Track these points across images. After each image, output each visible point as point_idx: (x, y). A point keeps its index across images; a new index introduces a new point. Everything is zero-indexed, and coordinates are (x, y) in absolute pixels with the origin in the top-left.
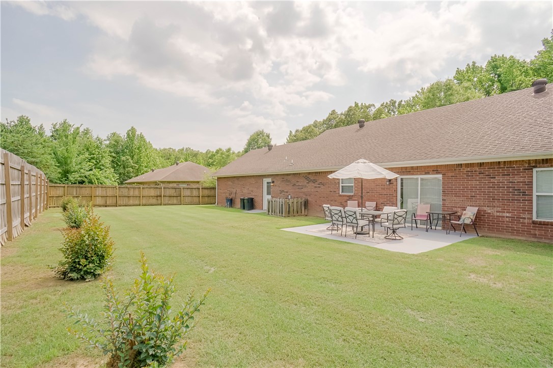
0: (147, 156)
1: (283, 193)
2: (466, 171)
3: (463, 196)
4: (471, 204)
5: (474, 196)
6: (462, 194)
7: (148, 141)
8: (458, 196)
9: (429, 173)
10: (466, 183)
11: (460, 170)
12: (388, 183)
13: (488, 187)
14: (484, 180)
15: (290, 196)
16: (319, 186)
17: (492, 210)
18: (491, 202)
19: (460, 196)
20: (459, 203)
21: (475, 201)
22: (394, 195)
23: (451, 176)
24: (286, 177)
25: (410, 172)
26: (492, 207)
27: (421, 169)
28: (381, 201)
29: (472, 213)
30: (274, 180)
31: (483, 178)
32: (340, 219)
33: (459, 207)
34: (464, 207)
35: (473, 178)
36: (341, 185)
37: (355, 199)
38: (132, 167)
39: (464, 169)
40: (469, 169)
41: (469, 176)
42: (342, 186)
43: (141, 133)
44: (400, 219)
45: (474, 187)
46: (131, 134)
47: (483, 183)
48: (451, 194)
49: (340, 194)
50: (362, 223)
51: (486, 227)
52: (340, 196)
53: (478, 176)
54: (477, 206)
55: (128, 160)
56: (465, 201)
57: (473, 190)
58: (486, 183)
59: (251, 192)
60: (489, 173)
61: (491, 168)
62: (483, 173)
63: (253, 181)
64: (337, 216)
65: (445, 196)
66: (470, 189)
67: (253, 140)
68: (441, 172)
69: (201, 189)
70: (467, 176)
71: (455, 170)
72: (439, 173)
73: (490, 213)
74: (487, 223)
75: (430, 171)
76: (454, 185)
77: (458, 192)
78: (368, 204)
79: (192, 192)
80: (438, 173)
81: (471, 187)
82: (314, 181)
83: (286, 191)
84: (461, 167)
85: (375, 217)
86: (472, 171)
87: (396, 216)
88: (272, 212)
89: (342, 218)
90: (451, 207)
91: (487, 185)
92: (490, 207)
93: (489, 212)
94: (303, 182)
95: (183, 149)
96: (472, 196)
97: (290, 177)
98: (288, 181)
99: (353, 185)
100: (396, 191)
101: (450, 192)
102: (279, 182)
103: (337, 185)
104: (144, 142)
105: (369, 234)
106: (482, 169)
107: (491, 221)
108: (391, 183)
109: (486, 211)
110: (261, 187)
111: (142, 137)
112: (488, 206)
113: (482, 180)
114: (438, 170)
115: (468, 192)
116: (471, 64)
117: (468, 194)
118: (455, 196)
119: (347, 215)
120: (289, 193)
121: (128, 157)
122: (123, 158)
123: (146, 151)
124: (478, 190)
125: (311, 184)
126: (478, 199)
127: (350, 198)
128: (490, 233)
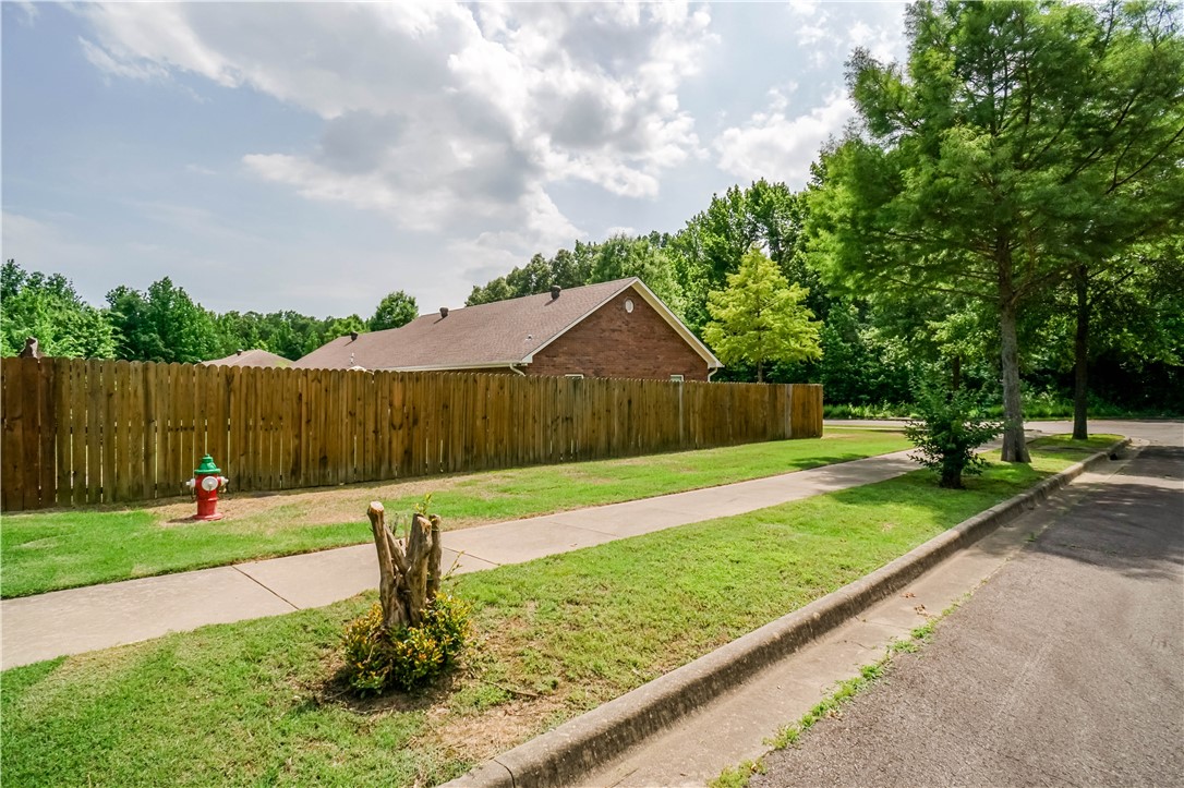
0: (194, 333)
7: (195, 304)
43: (181, 288)
67: (384, 309)
95: (280, 315)
104: (188, 305)
111: (183, 296)
116: (733, 190)
121: (155, 336)
122: (144, 338)
123: (193, 324)
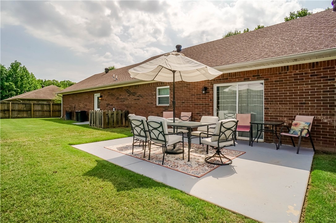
0: (29, 83)
1: (109, 106)
2: (294, 74)
3: (290, 104)
4: (301, 112)
5: (305, 103)
6: (289, 101)
7: (30, 72)
8: (284, 104)
9: (249, 79)
10: (294, 88)
11: (286, 73)
12: (204, 92)
13: (324, 92)
14: (318, 83)
15: (114, 109)
16: (138, 98)
17: (329, 120)
18: (328, 109)
19: (287, 104)
20: (285, 111)
21: (305, 109)
22: (210, 104)
23: (275, 81)
24: (111, 92)
25: (227, 79)
26: (330, 115)
27: (240, 75)
28: (197, 111)
29: (306, 123)
30: (102, 95)
31: (316, 81)
32: (143, 133)
33: (285, 116)
34: (292, 117)
35: (304, 82)
36: (158, 96)
37: (171, 109)
38: (15, 91)
39: (291, 72)
40: (297, 72)
41: (298, 79)
42: (159, 98)
43: (24, 66)
44: (228, 133)
45: (304, 92)
46: (15, 66)
47: (316, 86)
48: (275, 101)
49: (157, 105)
50: (172, 139)
51: (321, 140)
52: (157, 107)
53: (309, 79)
54: (311, 115)
55: (11, 85)
56: (292, 109)
57: (303, 95)
58: (320, 86)
59: (85, 106)
60: (325, 74)
61: (328, 68)
62: (316, 75)
63: (86, 96)
64: (138, 129)
65: (268, 104)
66: (299, 95)
68: (263, 78)
69: (51, 105)
70: (295, 80)
71: (280, 73)
72: (261, 78)
73: (326, 123)
74: (322, 135)
75: (250, 77)
76: (279, 91)
77: (283, 98)
78: (183, 114)
79: (43, 108)
80: (259, 78)
81: (300, 93)
82: (134, 94)
83: (111, 104)
84: (288, 70)
85: (190, 129)
86: (302, 74)
87: (223, 129)
88: (93, 124)
89: (145, 131)
90: (275, 116)
91: (322, 89)
92: (327, 115)
93: (325, 121)
94: (124, 95)
96: (302, 103)
97: (114, 91)
98: (112, 95)
99: (169, 96)
100: (212, 100)
101: (274, 99)
102: (106, 96)
103: (154, 97)
105: (183, 152)
106: (316, 70)
107: (328, 132)
108: (207, 92)
109: (320, 120)
110: (93, 101)
111: (25, 69)
112: (323, 115)
113: (315, 84)
114: (259, 76)
115: (297, 98)
117: (297, 101)
118: (280, 104)
119: (151, 129)
120: (113, 106)
121: (11, 83)
123: (28, 80)
124: (309, 95)
125: (131, 97)
126: (309, 106)
127: (166, 109)
128: (326, 147)
